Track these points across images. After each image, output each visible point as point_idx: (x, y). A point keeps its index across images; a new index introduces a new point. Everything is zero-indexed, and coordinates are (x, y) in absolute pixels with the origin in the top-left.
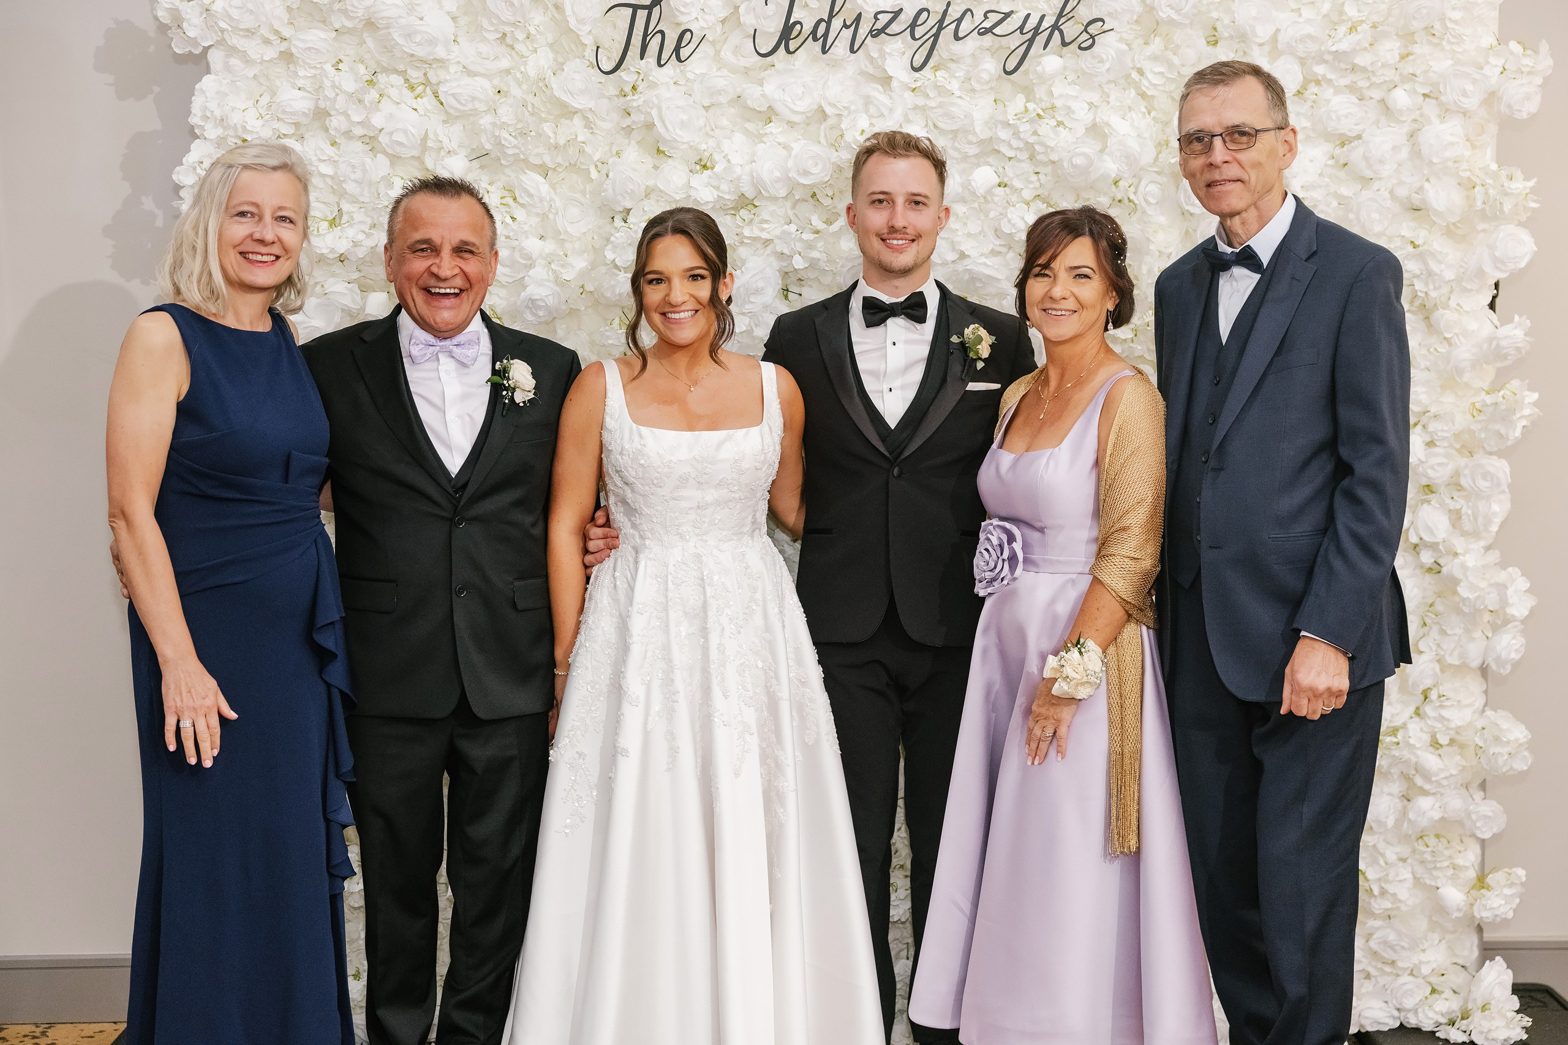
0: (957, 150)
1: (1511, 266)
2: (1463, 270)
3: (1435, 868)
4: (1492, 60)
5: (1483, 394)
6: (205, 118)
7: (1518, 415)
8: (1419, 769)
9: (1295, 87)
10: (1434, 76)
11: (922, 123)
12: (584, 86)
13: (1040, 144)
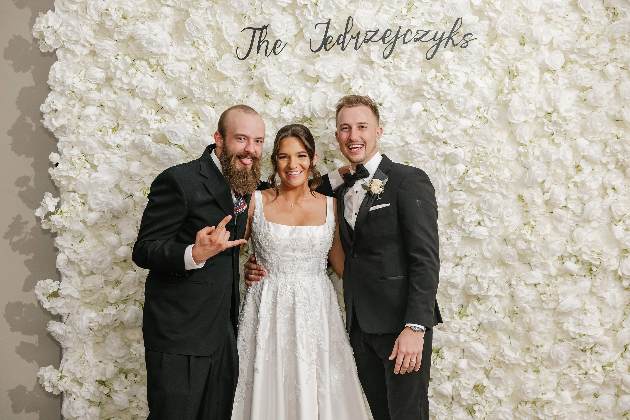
0: (404, 94)
6: (55, 82)
8: (622, 382)
9: (561, 65)
10: (625, 59)
11: (388, 82)
12: (231, 66)
13: (442, 92)
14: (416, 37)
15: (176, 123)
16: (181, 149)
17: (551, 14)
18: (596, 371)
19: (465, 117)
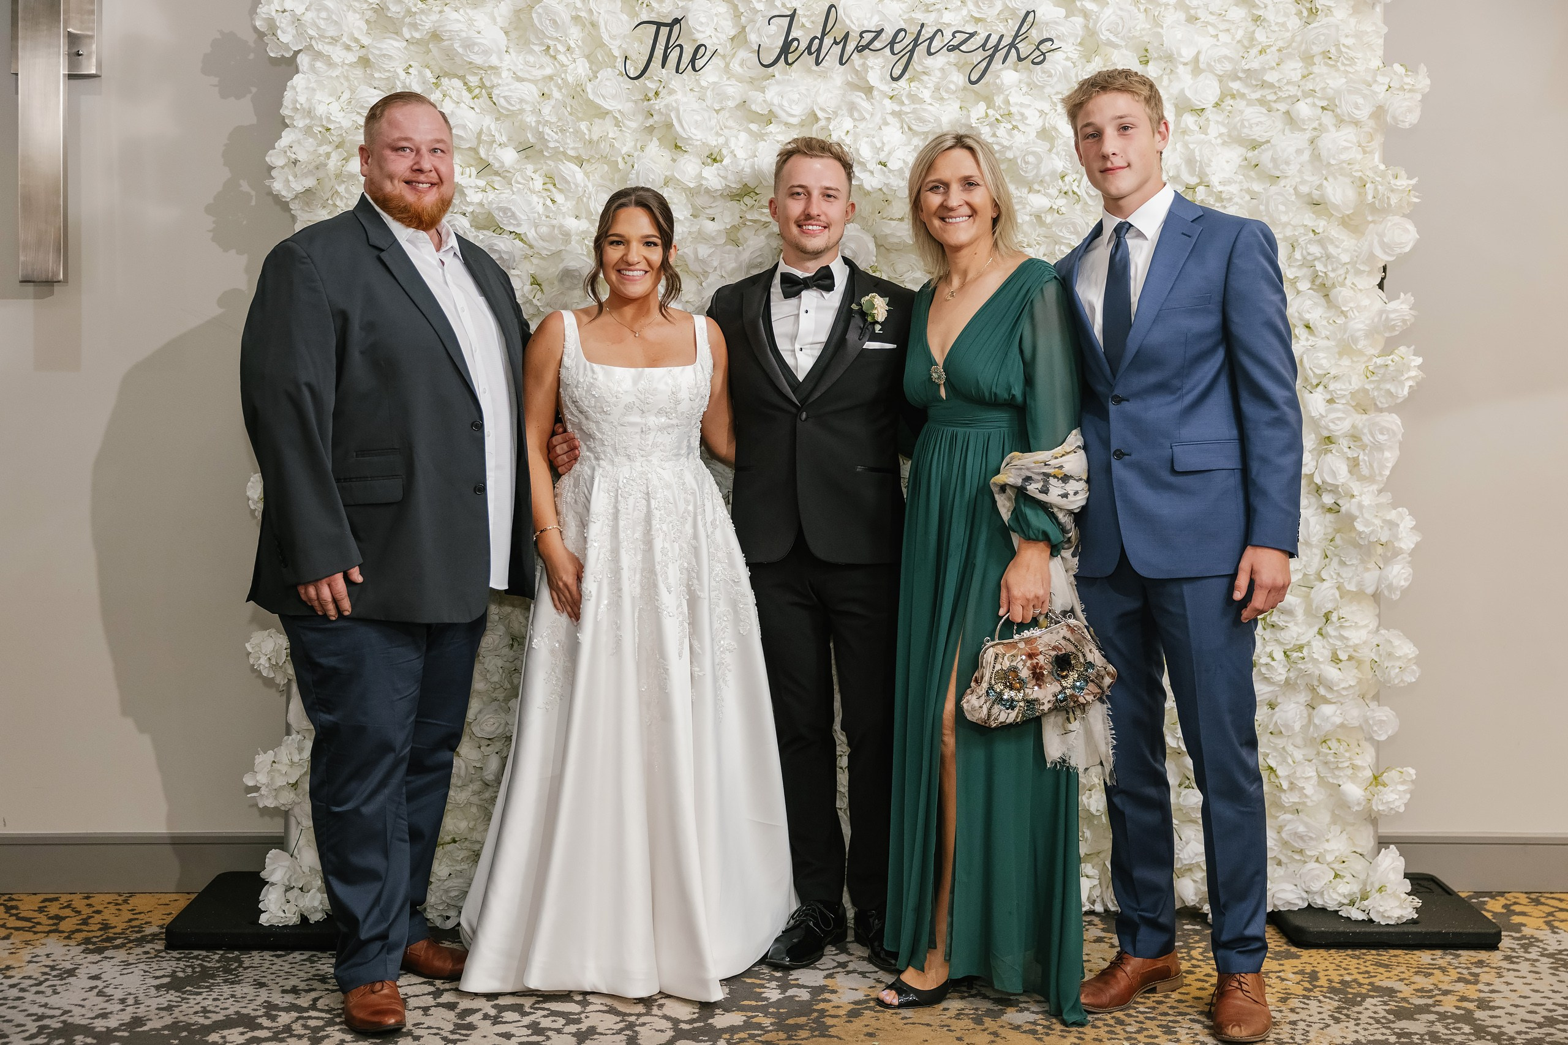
1: (1398, 251)
2: (1356, 254)
3: (1337, 768)
4: (1380, 79)
5: (1375, 359)
6: (295, 108)
7: (1406, 376)
8: (1321, 680)
9: (1213, 99)
10: (1330, 92)
11: (898, 125)
12: (614, 91)
13: (998, 144)
14: (951, 43)
15: (513, 194)
16: (522, 240)
17: (1196, 8)
18: (1273, 659)
19: (1039, 191)
